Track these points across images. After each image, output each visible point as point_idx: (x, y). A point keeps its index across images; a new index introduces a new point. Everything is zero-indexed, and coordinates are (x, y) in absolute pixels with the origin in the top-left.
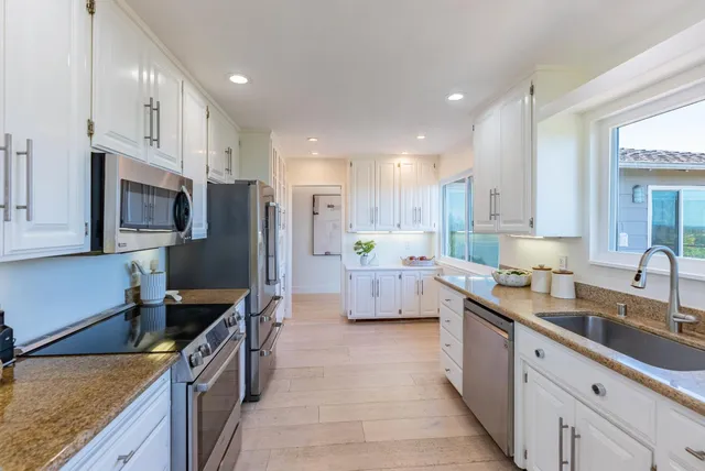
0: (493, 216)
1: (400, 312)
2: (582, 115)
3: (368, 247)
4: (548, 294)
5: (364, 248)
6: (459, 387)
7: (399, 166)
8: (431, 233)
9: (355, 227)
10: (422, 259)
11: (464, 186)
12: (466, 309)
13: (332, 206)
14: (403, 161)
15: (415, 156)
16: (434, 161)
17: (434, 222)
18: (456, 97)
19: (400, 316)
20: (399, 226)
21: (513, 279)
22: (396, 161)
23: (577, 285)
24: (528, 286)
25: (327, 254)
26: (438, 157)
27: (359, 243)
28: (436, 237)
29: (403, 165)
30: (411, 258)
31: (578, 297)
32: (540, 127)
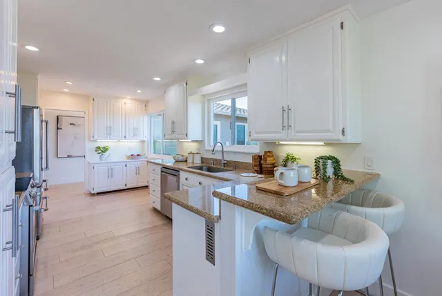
0: (173, 132)
1: (126, 185)
2: (203, 96)
3: (105, 150)
4: (193, 163)
5: (102, 151)
6: (159, 208)
7: (125, 104)
8: (143, 142)
9: (96, 137)
10: (138, 155)
11: (161, 117)
12: (162, 172)
13: (74, 124)
14: (127, 101)
15: (135, 100)
16: (145, 104)
17: (145, 135)
18: (157, 79)
19: (126, 188)
20: (125, 137)
21: (181, 158)
22: (124, 101)
23: (202, 158)
24: (186, 161)
25: (68, 156)
26: (147, 101)
27: (98, 148)
28: (146, 144)
29: (127, 103)
30: (132, 155)
31: (202, 162)
32: (190, 98)
